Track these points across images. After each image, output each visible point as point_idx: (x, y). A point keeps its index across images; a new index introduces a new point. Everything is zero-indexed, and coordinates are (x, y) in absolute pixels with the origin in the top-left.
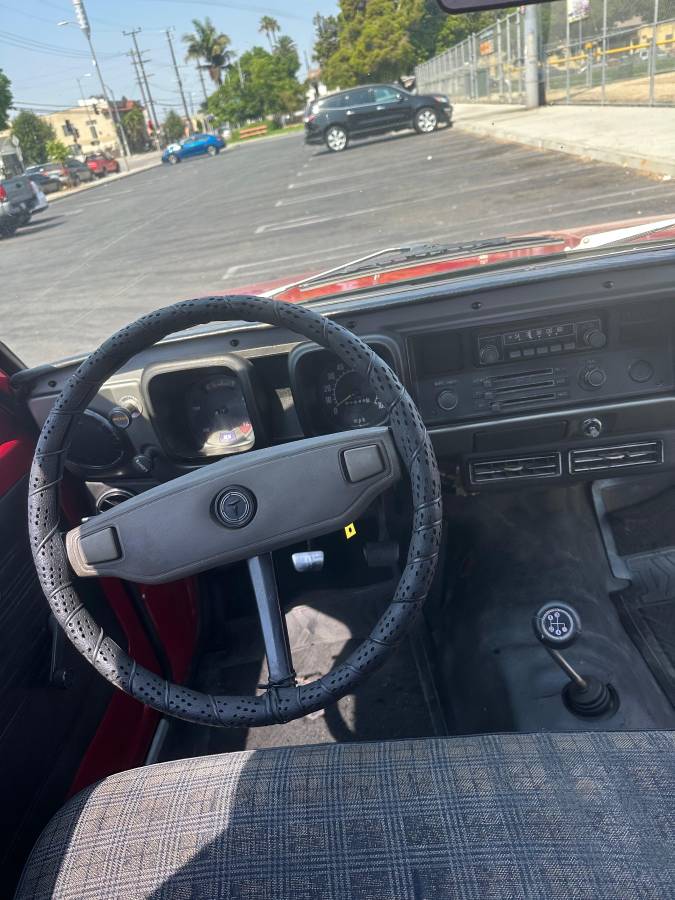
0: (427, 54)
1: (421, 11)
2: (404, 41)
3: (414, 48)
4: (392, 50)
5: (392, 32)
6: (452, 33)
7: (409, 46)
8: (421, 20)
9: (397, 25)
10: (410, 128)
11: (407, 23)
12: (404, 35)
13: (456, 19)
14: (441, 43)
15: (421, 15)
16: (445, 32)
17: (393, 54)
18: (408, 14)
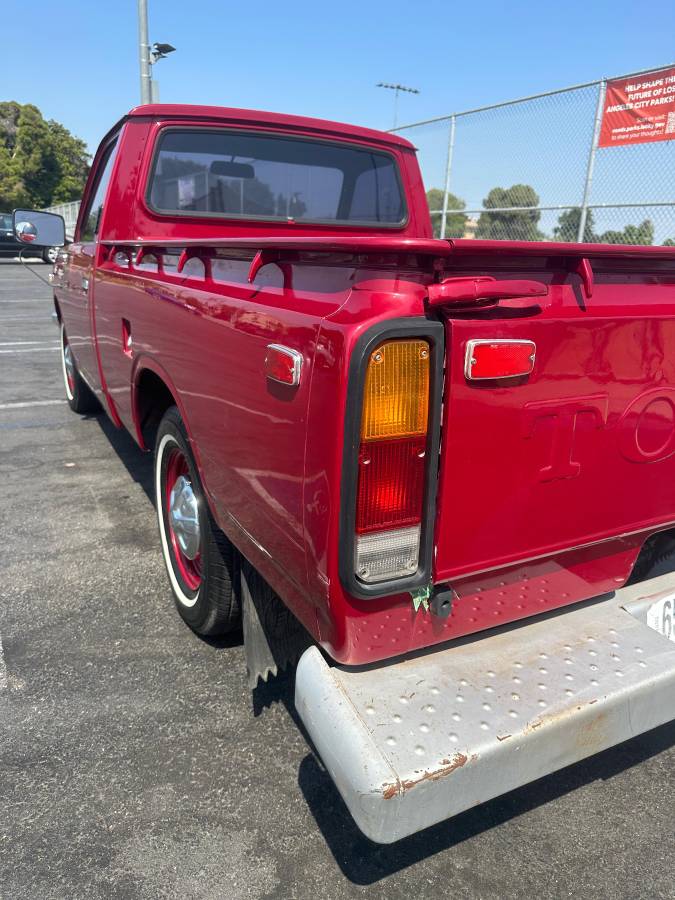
0: (42, 202)
1: (38, 164)
2: (19, 186)
3: (29, 194)
4: (6, 191)
5: (7, 175)
6: (68, 190)
7: (24, 191)
8: (37, 173)
9: (12, 170)
10: (39, 257)
11: (23, 172)
12: (20, 181)
13: (72, 180)
14: (57, 197)
15: (37, 168)
16: (61, 188)
17: (7, 194)
18: (24, 163)
